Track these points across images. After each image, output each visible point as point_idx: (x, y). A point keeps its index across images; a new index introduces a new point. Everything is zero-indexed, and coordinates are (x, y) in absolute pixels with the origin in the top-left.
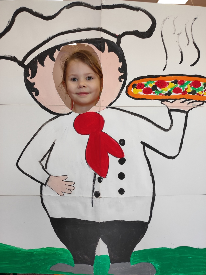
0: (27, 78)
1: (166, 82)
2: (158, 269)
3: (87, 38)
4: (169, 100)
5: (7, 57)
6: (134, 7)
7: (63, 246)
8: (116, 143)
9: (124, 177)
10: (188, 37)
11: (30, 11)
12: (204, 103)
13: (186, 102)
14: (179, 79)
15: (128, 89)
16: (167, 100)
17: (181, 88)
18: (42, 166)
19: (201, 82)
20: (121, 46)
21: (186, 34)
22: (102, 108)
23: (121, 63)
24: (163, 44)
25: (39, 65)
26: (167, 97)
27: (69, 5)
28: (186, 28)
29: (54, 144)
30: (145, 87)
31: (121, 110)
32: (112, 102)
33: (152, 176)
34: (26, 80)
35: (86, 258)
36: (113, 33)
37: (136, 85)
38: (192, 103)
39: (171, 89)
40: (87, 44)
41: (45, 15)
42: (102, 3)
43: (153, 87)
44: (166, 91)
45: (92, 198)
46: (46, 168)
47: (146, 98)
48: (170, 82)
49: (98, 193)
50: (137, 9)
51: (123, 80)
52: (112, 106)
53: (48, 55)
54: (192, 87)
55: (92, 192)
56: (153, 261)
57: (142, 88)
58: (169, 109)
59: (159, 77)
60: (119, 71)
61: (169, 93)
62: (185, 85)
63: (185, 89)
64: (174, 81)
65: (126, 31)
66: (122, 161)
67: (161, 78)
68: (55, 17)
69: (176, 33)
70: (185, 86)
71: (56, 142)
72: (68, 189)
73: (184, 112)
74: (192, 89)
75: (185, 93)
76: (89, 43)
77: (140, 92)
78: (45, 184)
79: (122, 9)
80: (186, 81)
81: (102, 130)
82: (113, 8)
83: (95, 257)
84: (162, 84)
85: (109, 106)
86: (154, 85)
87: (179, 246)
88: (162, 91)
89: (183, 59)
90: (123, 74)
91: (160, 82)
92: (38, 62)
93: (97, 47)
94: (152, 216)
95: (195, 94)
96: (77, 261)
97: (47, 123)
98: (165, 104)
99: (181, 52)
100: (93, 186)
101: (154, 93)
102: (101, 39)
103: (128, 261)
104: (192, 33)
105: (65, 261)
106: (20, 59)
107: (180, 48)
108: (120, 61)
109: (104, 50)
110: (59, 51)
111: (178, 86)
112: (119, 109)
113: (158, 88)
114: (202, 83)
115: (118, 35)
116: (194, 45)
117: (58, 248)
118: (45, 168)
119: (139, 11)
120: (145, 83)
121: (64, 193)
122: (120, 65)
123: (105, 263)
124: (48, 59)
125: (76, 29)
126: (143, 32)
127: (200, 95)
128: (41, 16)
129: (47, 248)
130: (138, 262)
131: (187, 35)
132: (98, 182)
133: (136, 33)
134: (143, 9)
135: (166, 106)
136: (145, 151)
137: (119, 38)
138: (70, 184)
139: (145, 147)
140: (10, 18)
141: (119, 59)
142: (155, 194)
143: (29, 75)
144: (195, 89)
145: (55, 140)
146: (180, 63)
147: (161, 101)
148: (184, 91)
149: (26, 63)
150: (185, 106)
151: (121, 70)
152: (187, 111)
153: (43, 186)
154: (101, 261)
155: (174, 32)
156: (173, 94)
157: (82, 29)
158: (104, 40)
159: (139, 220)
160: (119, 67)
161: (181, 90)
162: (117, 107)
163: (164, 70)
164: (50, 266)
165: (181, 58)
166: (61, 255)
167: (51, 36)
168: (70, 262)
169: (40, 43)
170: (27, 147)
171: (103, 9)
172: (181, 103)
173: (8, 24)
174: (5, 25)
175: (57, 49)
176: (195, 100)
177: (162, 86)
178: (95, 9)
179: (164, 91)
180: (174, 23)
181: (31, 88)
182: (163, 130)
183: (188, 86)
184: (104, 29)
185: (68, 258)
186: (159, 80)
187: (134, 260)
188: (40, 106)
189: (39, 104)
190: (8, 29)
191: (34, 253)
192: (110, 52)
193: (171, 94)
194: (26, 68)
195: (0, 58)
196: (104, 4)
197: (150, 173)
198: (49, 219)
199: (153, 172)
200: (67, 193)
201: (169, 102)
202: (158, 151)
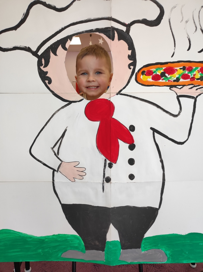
0: (41, 67)
1: (175, 69)
2: (169, 256)
3: (98, 28)
4: (177, 87)
5: (21, 47)
7: (74, 233)
8: (126, 129)
9: (134, 163)
10: (195, 25)
11: (44, 4)
13: (195, 88)
14: (187, 65)
15: (137, 76)
16: (175, 86)
17: (190, 74)
18: (54, 152)
20: (130, 34)
21: (194, 21)
22: (112, 95)
23: (131, 51)
24: (171, 31)
25: (52, 54)
26: (176, 83)
28: (193, 17)
29: (66, 130)
30: (154, 74)
31: (131, 96)
32: (122, 88)
33: (162, 161)
34: (39, 69)
35: (97, 244)
36: (122, 22)
37: (145, 72)
38: (200, 89)
39: (180, 75)
40: (97, 33)
41: (58, 7)
43: (162, 73)
44: (175, 77)
45: (103, 184)
46: (58, 155)
47: (155, 85)
48: (178, 68)
49: (109, 178)
51: (132, 67)
52: (122, 92)
53: (60, 45)
54: (200, 73)
55: (103, 178)
56: (164, 247)
57: (151, 75)
58: (178, 95)
59: (168, 64)
60: (128, 59)
61: (178, 80)
62: (193, 71)
63: (193, 76)
64: (182, 67)
65: (135, 20)
66: (132, 147)
67: (170, 65)
68: (68, 9)
69: (184, 21)
70: (193, 73)
71: (67, 129)
72: (80, 175)
73: (192, 97)
74: (200, 75)
75: (193, 79)
76: (99, 33)
77: (149, 79)
78: (57, 170)
80: (194, 68)
81: (112, 116)
84: (171, 71)
85: (119, 92)
86: (162, 72)
87: (190, 233)
88: (170, 78)
89: (191, 46)
90: (132, 61)
91: (169, 69)
92: (51, 51)
93: (107, 36)
96: (88, 247)
97: (59, 110)
98: (174, 90)
99: (189, 40)
100: (104, 171)
101: (163, 80)
102: (111, 27)
103: (139, 247)
104: (199, 21)
105: (77, 248)
106: (34, 49)
107: (188, 36)
108: (129, 49)
109: (114, 38)
110: (71, 41)
111: (187, 72)
112: (129, 95)
113: (167, 75)
115: (127, 23)
116: (202, 32)
117: (69, 235)
118: (57, 155)
120: (153, 70)
121: (75, 179)
122: (130, 52)
123: (116, 248)
124: (60, 48)
125: (87, 20)
126: (151, 21)
128: (54, 8)
129: (59, 234)
130: (149, 248)
131: (194, 23)
132: (108, 168)
133: (145, 22)
135: (174, 92)
136: (155, 136)
137: (128, 26)
138: (81, 170)
139: (155, 133)
140: (25, 11)
141: (128, 47)
142: (165, 180)
143: (43, 65)
145: (67, 127)
146: (188, 50)
147: (169, 87)
148: (192, 77)
149: (40, 53)
150: (194, 92)
151: (130, 57)
152: (195, 97)
153: (55, 172)
154: (112, 247)
155: (181, 19)
156: (181, 80)
157: (93, 19)
158: (113, 29)
160: (129, 55)
161: (189, 76)
162: (127, 94)
163: (172, 57)
164: (61, 253)
165: (189, 45)
166: (72, 241)
167: (63, 27)
168: (81, 249)
169: (53, 34)
170: (39, 134)
172: (189, 89)
173: (23, 17)
174: (21, 17)
175: (69, 39)
177: (170, 72)
179: (173, 78)
180: (181, 11)
181: (44, 76)
182: (172, 116)
183: (196, 72)
184: (114, 18)
185: (80, 244)
186: (168, 67)
187: (145, 247)
188: (53, 94)
189: (52, 92)
190: (23, 21)
191: (45, 240)
192: (120, 40)
193: (180, 80)
194: (40, 57)
195: (15, 48)
197: (160, 158)
198: (61, 205)
199: (162, 158)
200: (78, 179)
201: (177, 88)
202: (167, 136)
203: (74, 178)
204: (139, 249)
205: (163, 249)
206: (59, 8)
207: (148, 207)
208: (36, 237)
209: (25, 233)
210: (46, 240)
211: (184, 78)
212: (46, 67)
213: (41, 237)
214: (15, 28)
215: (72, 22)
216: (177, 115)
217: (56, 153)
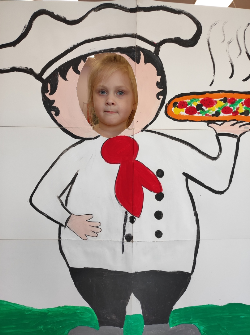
0: (45, 94)
1: (214, 100)
2: (203, 332)
3: (119, 47)
4: (217, 122)
5: (21, 69)
6: (175, 9)
7: (85, 304)
8: (152, 174)
9: (162, 217)
10: (239, 46)
11: (51, 15)
13: (238, 124)
14: (229, 96)
15: (168, 109)
16: (214, 122)
17: (232, 108)
18: (61, 202)
20: (159, 56)
21: (238, 42)
22: (136, 131)
23: (160, 76)
24: (210, 54)
25: (60, 79)
26: (215, 118)
27: (98, 7)
28: (237, 38)
29: (76, 175)
30: (188, 106)
31: (159, 133)
32: (148, 123)
33: (196, 215)
34: (44, 97)
35: (114, 319)
36: (150, 40)
37: (178, 103)
38: (244, 126)
39: (220, 108)
40: (118, 54)
41: (69, 18)
42: (138, 4)
43: (198, 105)
44: (213, 111)
45: (123, 242)
46: (66, 205)
47: (189, 120)
48: (218, 100)
49: (130, 236)
50: (179, 12)
51: (161, 97)
52: (148, 128)
53: (71, 67)
54: (245, 106)
55: (122, 235)
56: (197, 322)
57: (185, 107)
58: (217, 133)
59: (205, 94)
60: (156, 87)
61: (217, 114)
62: (236, 103)
63: (236, 109)
64: (223, 99)
65: (166, 38)
66: (160, 197)
67: (207, 95)
68: (81, 21)
69: (226, 41)
70: (236, 105)
71: (79, 173)
72: (93, 232)
73: (235, 136)
74: (244, 109)
75: (236, 113)
76: (121, 53)
77: (182, 112)
78: (64, 224)
79: (161, 12)
80: (238, 99)
81: (136, 158)
82: (151, 11)
83: (126, 317)
84: (209, 103)
85: (144, 128)
87: (229, 303)
88: (208, 111)
89: (234, 72)
90: (162, 90)
91: (207, 100)
92: (59, 75)
93: (131, 57)
94: (196, 266)
95: (248, 115)
97: (68, 149)
98: (212, 127)
99: (232, 65)
100: (124, 227)
101: (199, 113)
102: (136, 47)
103: (166, 321)
104: (245, 42)
105: (88, 323)
106: (38, 71)
107: (231, 59)
108: (158, 75)
109: (140, 60)
110: (85, 62)
111: (228, 105)
112: (157, 132)
113: (204, 107)
115: (156, 42)
116: (247, 56)
117: (79, 307)
118: (64, 205)
119: (182, 14)
120: (188, 101)
121: (87, 236)
122: (159, 78)
123: (138, 324)
124: (71, 71)
125: (105, 36)
126: (186, 40)
128: (64, 20)
129: (65, 306)
130: (179, 323)
131: (239, 44)
132: (129, 222)
133: (178, 41)
134: (187, 13)
135: (213, 129)
136: (188, 184)
137: (158, 46)
138: (96, 224)
139: (188, 179)
140: (27, 23)
141: (157, 71)
142: (200, 238)
143: (48, 91)
144: (248, 109)
145: (78, 171)
146: (231, 77)
147: (207, 123)
148: (235, 111)
149: (45, 77)
150: (236, 130)
151: (159, 85)
152: (238, 135)
153: (62, 228)
154: (133, 323)
155: (223, 39)
156: (222, 114)
157: (113, 35)
158: (139, 49)
159: (180, 270)
160: (157, 82)
162: (154, 130)
163: (211, 85)
164: (68, 329)
165: (232, 71)
166: (82, 315)
167: (75, 44)
168: (94, 325)
169: (62, 52)
170: (43, 179)
171: (139, 11)
172: (231, 125)
173: (24, 30)
174: (21, 30)
175: (82, 60)
176: (248, 123)
177: (208, 104)
178: (129, 12)
179: (211, 111)
180: (223, 29)
181: (49, 106)
182: (209, 158)
183: (239, 105)
184: (139, 36)
185: (92, 318)
186: (205, 97)
187: (174, 321)
188: (61, 129)
189: (60, 126)
190: (23, 36)
191: (48, 313)
192: (147, 63)
193: (220, 114)
194: (45, 83)
195: (13, 70)
196: (141, 6)
197: (194, 211)
198: (69, 269)
199: (197, 210)
200: (91, 236)
201: (217, 124)
202: (204, 184)
203: (85, 235)
204: (166, 324)
205: (196, 324)
206: (70, 20)
207: (179, 272)
208: (37, 309)
209: (23, 305)
210: (50, 313)
211: (225, 112)
212: (53, 94)
213: (43, 309)
214: (14, 44)
215: (86, 38)
216: (215, 158)
217: (64, 203)
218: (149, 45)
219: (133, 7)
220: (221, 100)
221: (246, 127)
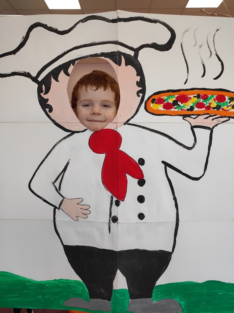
0: (41, 94)
1: (188, 97)
2: (184, 307)
3: (103, 52)
4: (191, 116)
5: (20, 73)
6: (152, 19)
7: (77, 278)
8: (135, 162)
9: (144, 201)
10: (210, 49)
11: (45, 26)
12: (231, 119)
13: (211, 117)
14: (202, 93)
15: (147, 105)
16: (189, 116)
17: (205, 103)
18: (55, 187)
19: (225, 97)
20: (138, 59)
21: (208, 45)
22: (119, 125)
23: (139, 77)
25: (53, 80)
26: (189, 113)
27: (84, 19)
28: (207, 42)
29: (68, 164)
30: (165, 102)
31: (140, 126)
32: (130, 118)
33: (175, 199)
34: (40, 96)
35: (103, 292)
36: (130, 46)
37: (156, 100)
39: (194, 104)
40: (103, 58)
41: (60, 29)
42: (118, 16)
43: (174, 102)
44: (188, 106)
45: (109, 224)
46: (60, 191)
47: (167, 114)
48: (192, 96)
49: (116, 217)
50: (155, 21)
51: (141, 95)
52: (130, 122)
53: (62, 70)
54: (217, 101)
55: (109, 217)
56: (178, 297)
57: (162, 103)
58: (192, 125)
59: (180, 91)
60: (136, 86)
61: (192, 109)
62: (208, 99)
63: (209, 104)
64: (196, 95)
65: (144, 44)
66: (142, 183)
67: (182, 93)
68: (70, 31)
69: (198, 45)
70: (209, 101)
71: (70, 162)
72: (83, 214)
73: (208, 128)
74: (216, 104)
75: (209, 108)
76: (105, 57)
77: (160, 107)
79: (139, 21)
80: (210, 96)
81: (119, 148)
82: (131, 21)
84: (184, 99)
86: (175, 100)
87: (207, 280)
88: (184, 106)
89: (206, 72)
90: (141, 88)
91: (182, 97)
92: (52, 77)
93: (113, 61)
95: (220, 109)
96: (93, 295)
97: (61, 141)
98: (187, 120)
99: (203, 65)
100: (110, 210)
101: (175, 108)
102: (118, 52)
103: (150, 296)
104: (214, 45)
105: (80, 295)
106: (34, 75)
107: (202, 61)
108: (138, 75)
109: (121, 63)
110: (74, 66)
111: (201, 101)
112: (138, 125)
113: (179, 103)
114: (227, 98)
115: (135, 48)
116: (217, 58)
117: (72, 280)
118: (58, 190)
119: (157, 23)
120: (165, 98)
121: (78, 218)
122: (138, 79)
123: (124, 298)
124: (62, 74)
125: (91, 43)
126: (162, 45)
127: (225, 110)
128: (56, 31)
129: (61, 279)
130: (161, 298)
131: (209, 47)
132: (115, 206)
133: (154, 46)
134: (162, 22)
136: (167, 171)
137: (137, 51)
138: (85, 207)
139: (167, 167)
140: (25, 34)
141: (136, 72)
142: (179, 220)
143: (43, 91)
144: (219, 104)
145: (69, 160)
146: (203, 76)
147: (182, 117)
148: (208, 106)
149: (40, 79)
151: (138, 84)
152: (212, 128)
153: (57, 210)
154: (119, 296)
155: (195, 44)
156: (196, 109)
157: (97, 42)
158: (120, 53)
160: (137, 82)
162: (135, 124)
163: (185, 84)
164: (63, 300)
165: (203, 71)
166: (75, 288)
167: (66, 51)
168: (85, 297)
169: (55, 58)
170: (39, 167)
172: (204, 119)
173: (23, 40)
174: (20, 40)
175: (71, 64)
176: (220, 116)
177: (183, 100)
178: (111, 22)
179: (186, 106)
180: (194, 35)
181: (44, 104)
182: (185, 148)
183: (211, 101)
184: (120, 42)
185: (83, 291)
186: (180, 94)
187: (157, 296)
188: (54, 123)
189: (53, 120)
190: (22, 45)
192: (128, 65)
193: (194, 109)
194: (40, 84)
195: (14, 74)
196: (121, 17)
197: (173, 196)
198: (63, 246)
199: (175, 195)
200: (81, 218)
202: (181, 171)
203: (77, 216)
205: (177, 299)
206: (61, 31)
207: (160, 251)
210: (47, 285)
211: (199, 107)
212: (47, 94)
213: (41, 281)
214: (14, 52)
215: (75, 46)
217: (58, 189)
218: (129, 50)
219: (114, 18)
220: (194, 97)
221: (218, 120)
